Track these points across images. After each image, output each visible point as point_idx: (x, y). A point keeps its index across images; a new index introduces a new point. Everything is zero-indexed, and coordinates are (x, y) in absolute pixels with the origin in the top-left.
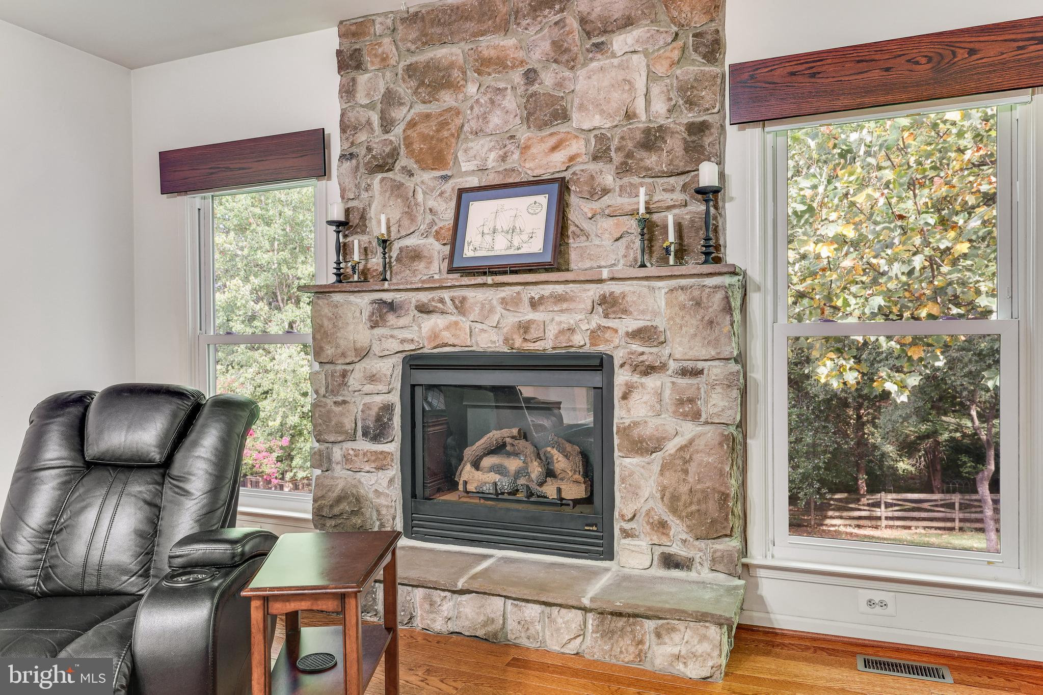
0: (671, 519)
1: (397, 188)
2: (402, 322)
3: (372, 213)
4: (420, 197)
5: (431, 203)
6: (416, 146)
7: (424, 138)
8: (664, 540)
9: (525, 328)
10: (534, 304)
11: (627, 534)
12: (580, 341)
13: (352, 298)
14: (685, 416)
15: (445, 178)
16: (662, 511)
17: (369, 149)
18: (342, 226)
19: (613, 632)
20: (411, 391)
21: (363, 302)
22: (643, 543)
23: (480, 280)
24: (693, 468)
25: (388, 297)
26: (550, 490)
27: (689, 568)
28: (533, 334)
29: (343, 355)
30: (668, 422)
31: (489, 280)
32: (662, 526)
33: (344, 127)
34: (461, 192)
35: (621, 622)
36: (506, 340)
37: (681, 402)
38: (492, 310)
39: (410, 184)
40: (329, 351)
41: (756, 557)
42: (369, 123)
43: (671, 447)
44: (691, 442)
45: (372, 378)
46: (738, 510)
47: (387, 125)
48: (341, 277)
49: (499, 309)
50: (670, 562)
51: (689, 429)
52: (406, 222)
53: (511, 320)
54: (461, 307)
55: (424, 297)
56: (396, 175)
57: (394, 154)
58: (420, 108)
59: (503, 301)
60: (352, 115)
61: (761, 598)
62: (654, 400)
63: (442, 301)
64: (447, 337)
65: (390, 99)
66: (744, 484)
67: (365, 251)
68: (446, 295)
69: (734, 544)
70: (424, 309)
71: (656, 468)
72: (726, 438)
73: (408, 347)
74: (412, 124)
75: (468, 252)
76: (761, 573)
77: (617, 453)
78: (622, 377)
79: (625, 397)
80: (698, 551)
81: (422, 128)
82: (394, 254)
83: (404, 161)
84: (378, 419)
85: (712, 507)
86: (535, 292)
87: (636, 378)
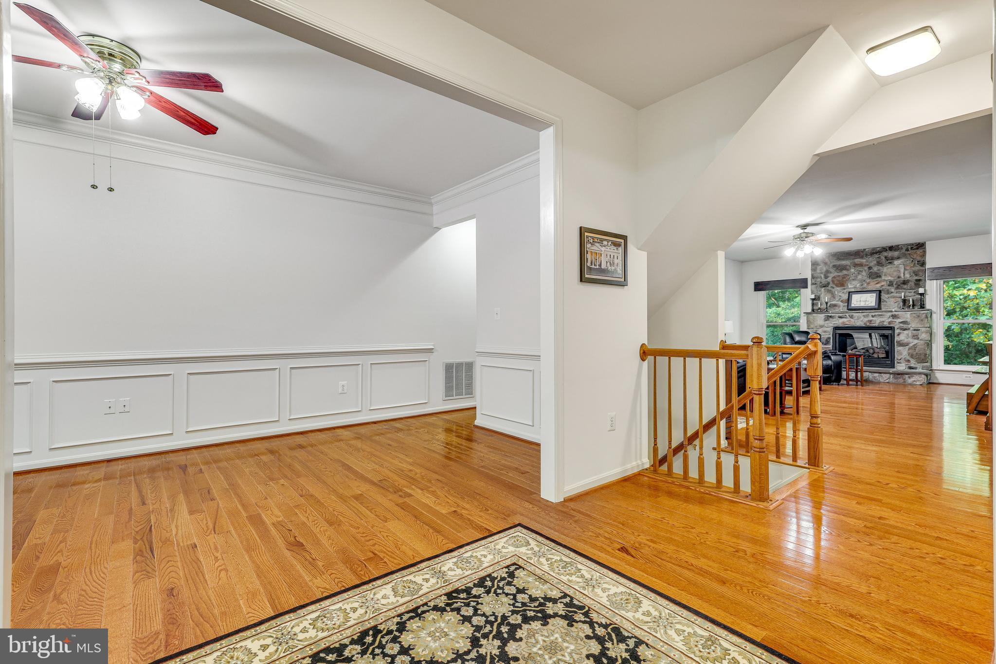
0: (911, 359)
1: (829, 291)
2: (834, 320)
3: (822, 296)
4: (836, 293)
5: (840, 295)
6: (836, 282)
7: (838, 281)
8: (909, 364)
9: (871, 321)
10: (873, 316)
11: (898, 363)
12: (886, 324)
13: (819, 315)
14: (915, 339)
15: (844, 289)
16: (908, 358)
17: (821, 283)
18: (813, 300)
19: (897, 378)
20: (834, 335)
21: (822, 316)
22: (903, 365)
23: (858, 311)
24: (917, 349)
25: (829, 315)
26: (875, 356)
27: (916, 369)
28: (873, 322)
29: (816, 327)
30: (910, 340)
31: (861, 311)
32: (909, 361)
33: (813, 277)
34: (849, 292)
35: (899, 376)
36: (865, 324)
37: (914, 336)
38: (860, 318)
39: (833, 290)
40: (812, 326)
41: (934, 367)
42: (821, 277)
43: (911, 345)
44: (917, 344)
45: (825, 332)
46: (930, 357)
47: (826, 277)
48: (813, 310)
49: (863, 317)
50: (910, 368)
51: (916, 341)
52: (832, 298)
53: (866, 319)
54: (852, 317)
55: (841, 315)
56: (829, 288)
57: (828, 284)
58: (836, 274)
59: (864, 316)
60: (815, 275)
61: (936, 377)
62: (906, 335)
63: (846, 315)
64: (847, 323)
65: (827, 272)
66: (931, 353)
67: (821, 305)
68: (847, 315)
69: (928, 364)
70: (840, 317)
71: (907, 349)
72: (926, 343)
73: (835, 325)
74: (834, 277)
75: (853, 305)
76: (936, 371)
77: (896, 346)
78: (897, 331)
79: (898, 335)
80: (919, 366)
81: (838, 278)
82: (828, 305)
83: (831, 285)
84: (826, 340)
85: (922, 357)
86: (873, 314)
87: (901, 331)
